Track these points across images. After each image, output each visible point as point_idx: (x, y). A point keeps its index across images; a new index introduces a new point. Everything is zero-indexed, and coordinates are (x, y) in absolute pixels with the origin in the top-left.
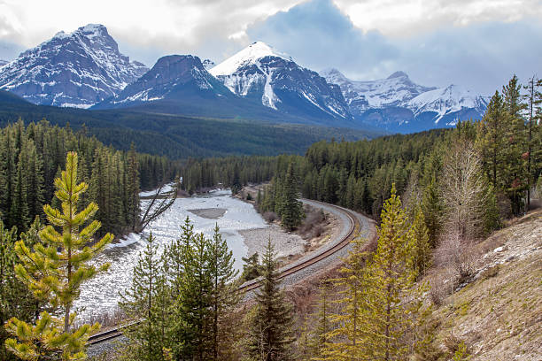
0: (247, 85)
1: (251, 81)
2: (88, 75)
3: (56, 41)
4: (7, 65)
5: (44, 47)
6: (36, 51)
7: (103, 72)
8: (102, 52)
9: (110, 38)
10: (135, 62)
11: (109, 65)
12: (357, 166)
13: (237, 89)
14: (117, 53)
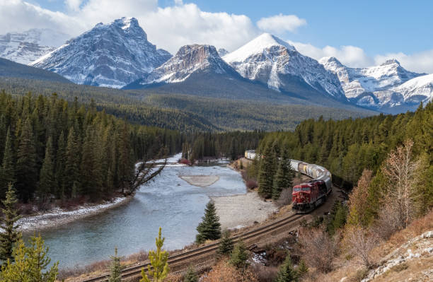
0: (256, 71)
1: (259, 67)
2: (121, 60)
3: (95, 31)
4: (55, 51)
5: (85, 36)
6: (79, 39)
7: (133, 58)
8: (133, 41)
9: (140, 29)
10: (161, 50)
11: (140, 52)
12: (338, 141)
13: (247, 73)
14: (146, 42)
